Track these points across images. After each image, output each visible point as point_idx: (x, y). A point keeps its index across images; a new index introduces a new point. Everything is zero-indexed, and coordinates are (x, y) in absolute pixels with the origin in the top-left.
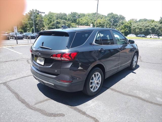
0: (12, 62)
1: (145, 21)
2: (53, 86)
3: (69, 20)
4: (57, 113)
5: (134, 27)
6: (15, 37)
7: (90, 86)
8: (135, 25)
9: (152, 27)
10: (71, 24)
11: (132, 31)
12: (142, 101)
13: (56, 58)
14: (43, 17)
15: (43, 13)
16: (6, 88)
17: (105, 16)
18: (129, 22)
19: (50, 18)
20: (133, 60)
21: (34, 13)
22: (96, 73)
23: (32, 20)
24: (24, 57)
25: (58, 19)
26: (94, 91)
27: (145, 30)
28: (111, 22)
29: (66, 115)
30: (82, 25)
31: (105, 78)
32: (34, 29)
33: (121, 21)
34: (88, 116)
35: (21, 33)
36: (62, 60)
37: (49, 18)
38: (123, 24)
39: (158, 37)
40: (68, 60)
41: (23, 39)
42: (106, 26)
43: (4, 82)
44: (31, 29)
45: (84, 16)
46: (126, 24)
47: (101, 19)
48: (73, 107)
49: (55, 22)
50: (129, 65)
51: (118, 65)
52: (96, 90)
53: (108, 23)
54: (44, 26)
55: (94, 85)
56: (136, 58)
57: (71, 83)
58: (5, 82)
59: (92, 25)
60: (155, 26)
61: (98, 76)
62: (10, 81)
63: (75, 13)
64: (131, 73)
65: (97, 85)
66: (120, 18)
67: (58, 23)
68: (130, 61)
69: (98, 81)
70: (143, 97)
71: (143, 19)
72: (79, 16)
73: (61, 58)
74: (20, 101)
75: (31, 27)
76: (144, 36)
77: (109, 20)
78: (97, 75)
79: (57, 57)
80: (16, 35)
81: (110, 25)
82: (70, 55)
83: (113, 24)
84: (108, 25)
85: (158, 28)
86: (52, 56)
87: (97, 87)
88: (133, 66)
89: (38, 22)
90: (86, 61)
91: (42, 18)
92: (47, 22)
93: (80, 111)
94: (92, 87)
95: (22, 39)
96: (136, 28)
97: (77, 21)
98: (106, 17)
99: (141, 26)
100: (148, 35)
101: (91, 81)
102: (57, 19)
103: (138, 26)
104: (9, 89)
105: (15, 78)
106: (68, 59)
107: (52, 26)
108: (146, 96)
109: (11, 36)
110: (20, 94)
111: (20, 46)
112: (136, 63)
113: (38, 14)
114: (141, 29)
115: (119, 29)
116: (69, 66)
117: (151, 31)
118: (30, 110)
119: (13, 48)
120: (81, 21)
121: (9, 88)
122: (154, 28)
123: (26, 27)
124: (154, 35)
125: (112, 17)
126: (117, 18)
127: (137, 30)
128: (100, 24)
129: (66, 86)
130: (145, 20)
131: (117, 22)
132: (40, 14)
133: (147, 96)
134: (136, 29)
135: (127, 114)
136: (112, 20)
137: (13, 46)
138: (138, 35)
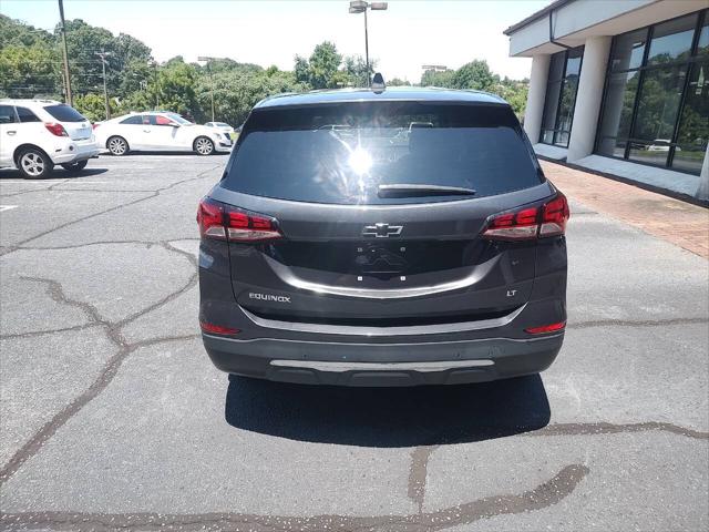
5: (206, 90)
8: (211, 83)
17: (44, 32)
36: (540, 237)
46: (171, 78)
47: (28, 44)
79: (516, 225)
86: (492, 225)
98: (48, 38)
99: (232, 89)
114: (235, 100)
115: (143, 102)
125: (87, 41)
126: (108, 47)
131: (118, 69)
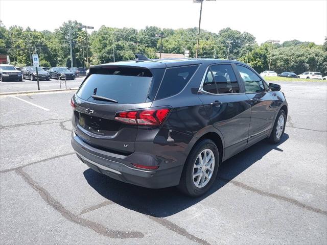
0: (31, 127)
1: (296, 45)
2: (120, 177)
3: (141, 42)
4: (127, 230)
5: (273, 56)
6: (34, 76)
7: (194, 176)
8: (276, 52)
9: (311, 56)
10: (146, 50)
11: (269, 65)
12: (298, 207)
13: (127, 120)
14: (89, 36)
15: (89, 28)
16: (21, 179)
17: (214, 34)
18: (263, 47)
19: (103, 37)
20: (276, 125)
21: (73, 28)
22: (206, 151)
23: (67, 42)
24: (54, 117)
25: (120, 40)
26: (200, 187)
27: (296, 62)
28: (227, 47)
29: (145, 235)
30: (167, 53)
31: (223, 161)
32: (71, 59)
33: (247, 44)
34: (192, 237)
35: (46, 67)
36: (138, 125)
37: (101, 39)
38: (251, 50)
39: (323, 77)
40: (151, 124)
41: (50, 79)
42: (217, 54)
43: (17, 166)
44: (66, 60)
45: (172, 35)
46: (257, 50)
47: (207, 39)
48: (159, 218)
49: (114, 46)
50: (269, 133)
51: (247, 134)
52: (204, 184)
53: (221, 49)
54: (90, 54)
55: (200, 175)
56: (283, 121)
57: (155, 170)
58: (18, 168)
59: (187, 52)
60: (317, 55)
61: (209, 157)
62: (28, 165)
63: (154, 28)
64: (274, 151)
65: (206, 175)
66: (245, 39)
67: (119, 48)
68: (271, 126)
69: (208, 167)
70: (300, 199)
71: (291, 41)
72: (162, 33)
73: (136, 121)
74: (51, 205)
75: (66, 56)
76: (294, 74)
77: (222, 43)
78: (208, 154)
79: (127, 117)
80: (37, 72)
81: (224, 52)
82: (154, 114)
83: (230, 50)
84: (221, 52)
85: (323, 58)
86: (118, 115)
87: (206, 178)
88: (277, 136)
89: (79, 46)
90: (181, 125)
91: (87, 38)
92: (99, 47)
93: (173, 227)
94: (196, 179)
95: (48, 80)
96: (277, 59)
97: (158, 45)
98: (216, 36)
99: (287, 55)
100: (301, 73)
101: (195, 166)
102: (118, 40)
103: (281, 54)
104: (28, 181)
105: (39, 159)
106: (151, 121)
107: (107, 53)
108: (306, 197)
109: (25, 73)
110: (51, 191)
111: (44, 93)
112: (282, 130)
113: (80, 29)
114: (287, 60)
116: (153, 135)
117: (308, 65)
118: (73, 224)
119: (30, 97)
120: (166, 44)
121: (28, 179)
122: (314, 59)
123: (56, 56)
124: (313, 73)
125: (229, 36)
126: (238, 38)
127: (279, 64)
128: (205, 51)
129: (146, 176)
130: (296, 43)
131: (240, 47)
132: (84, 29)
133: (308, 197)
134: (278, 61)
135: (270, 234)
136: (229, 42)
137: (32, 94)
138: (282, 74)
